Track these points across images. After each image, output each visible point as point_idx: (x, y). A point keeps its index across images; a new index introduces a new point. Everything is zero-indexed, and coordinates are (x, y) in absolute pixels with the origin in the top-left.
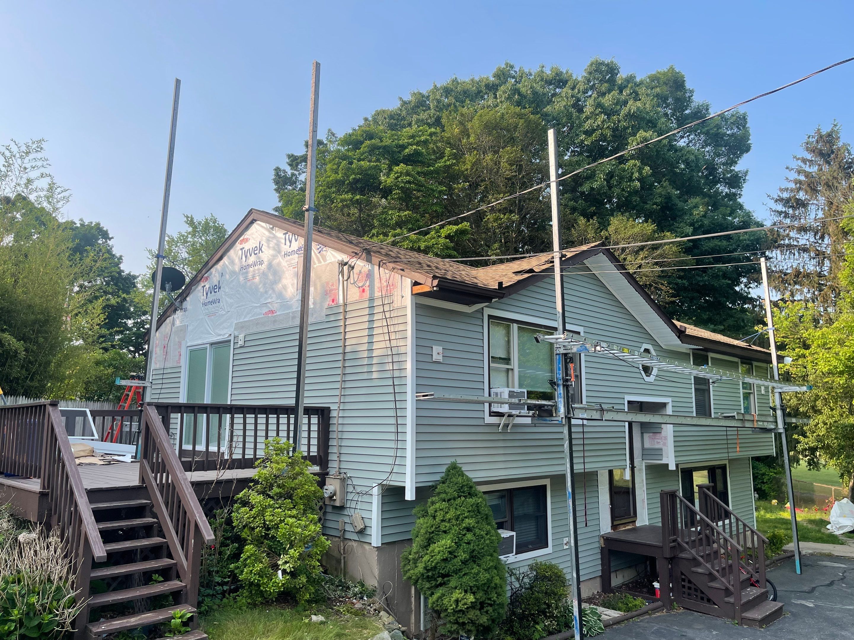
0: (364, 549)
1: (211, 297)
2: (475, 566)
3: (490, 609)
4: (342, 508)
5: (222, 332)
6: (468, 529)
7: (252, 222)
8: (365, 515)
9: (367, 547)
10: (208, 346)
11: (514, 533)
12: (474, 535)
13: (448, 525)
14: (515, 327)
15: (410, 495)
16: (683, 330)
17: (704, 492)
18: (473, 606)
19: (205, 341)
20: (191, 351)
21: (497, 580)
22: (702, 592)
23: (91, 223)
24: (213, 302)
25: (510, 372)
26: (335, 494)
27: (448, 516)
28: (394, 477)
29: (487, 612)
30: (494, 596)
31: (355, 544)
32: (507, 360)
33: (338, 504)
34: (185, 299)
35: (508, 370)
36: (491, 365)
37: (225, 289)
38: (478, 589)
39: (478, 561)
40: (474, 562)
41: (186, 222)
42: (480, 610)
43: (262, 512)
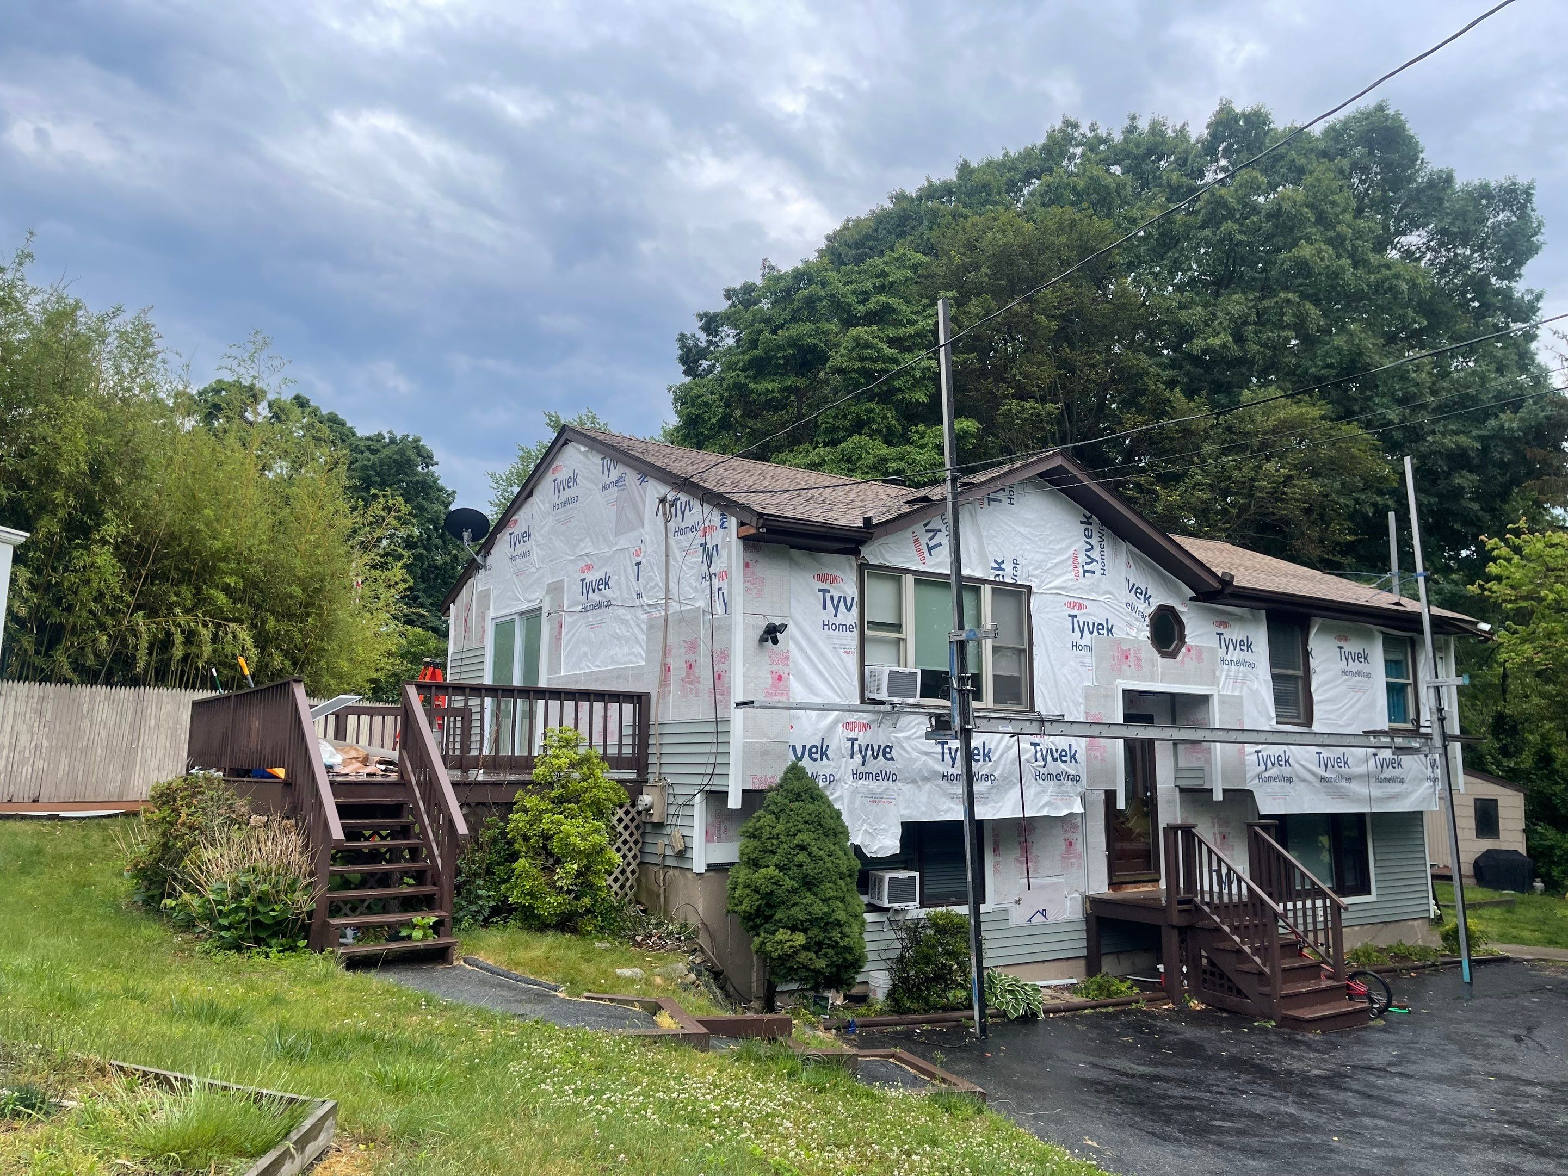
0: (686, 877)
1: (520, 548)
2: (808, 894)
3: (831, 952)
4: (660, 825)
5: (532, 597)
6: (802, 848)
7: (565, 443)
8: (686, 832)
9: (689, 875)
10: (516, 617)
11: (917, 874)
12: (810, 854)
13: (775, 842)
14: (909, 580)
15: (734, 802)
16: (1227, 578)
17: (1256, 834)
18: (805, 948)
19: (513, 611)
20: (497, 625)
21: (841, 916)
22: (1229, 980)
23: (407, 436)
24: (522, 556)
25: (902, 644)
26: (652, 807)
27: (775, 831)
28: (716, 781)
29: (825, 955)
30: (836, 935)
31: (677, 873)
32: (897, 627)
33: (655, 819)
34: (489, 552)
35: (899, 640)
36: (867, 632)
37: (536, 535)
38: (812, 924)
39: (815, 889)
40: (810, 890)
41: (548, 425)
42: (816, 953)
43: (538, 819)
